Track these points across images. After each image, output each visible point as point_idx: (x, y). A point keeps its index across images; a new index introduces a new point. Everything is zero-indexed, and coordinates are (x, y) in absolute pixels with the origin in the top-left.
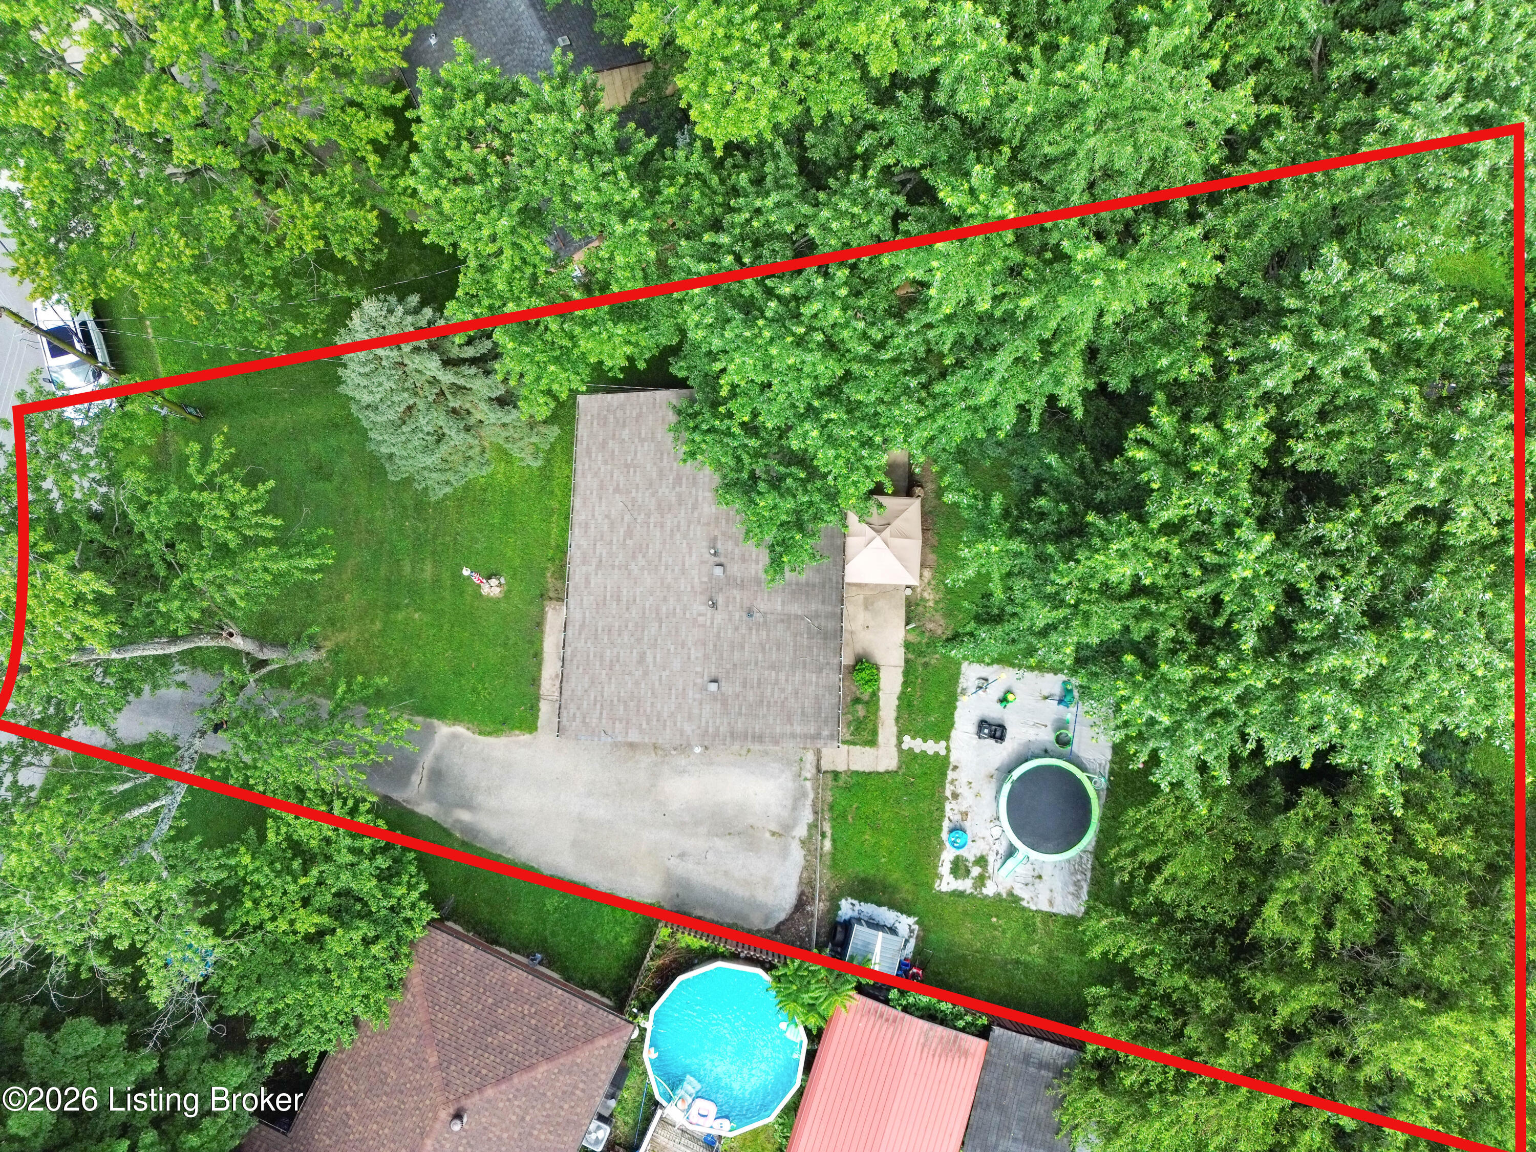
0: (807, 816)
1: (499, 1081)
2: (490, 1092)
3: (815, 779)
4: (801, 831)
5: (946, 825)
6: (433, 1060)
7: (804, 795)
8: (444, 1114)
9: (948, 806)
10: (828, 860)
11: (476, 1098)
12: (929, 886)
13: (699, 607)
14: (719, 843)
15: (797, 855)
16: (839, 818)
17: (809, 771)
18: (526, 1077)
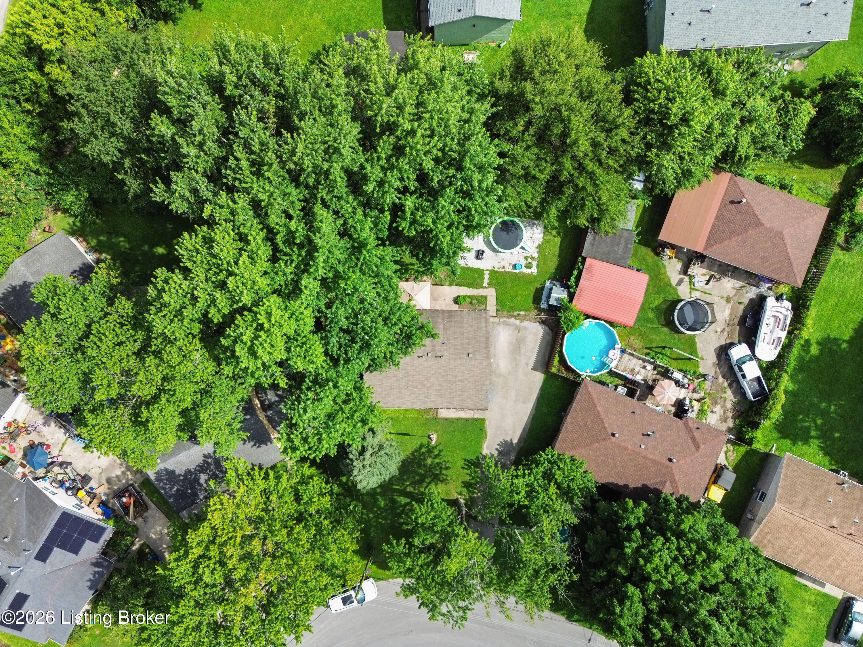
0: (512, 320)
1: (603, 422)
2: (606, 425)
3: (499, 318)
4: (518, 322)
5: (514, 271)
6: (597, 445)
7: (505, 322)
8: (613, 439)
9: (507, 270)
10: (527, 313)
11: (608, 430)
12: (535, 277)
13: (442, 361)
14: (523, 351)
15: (526, 324)
16: (513, 309)
17: (496, 320)
18: (602, 414)
